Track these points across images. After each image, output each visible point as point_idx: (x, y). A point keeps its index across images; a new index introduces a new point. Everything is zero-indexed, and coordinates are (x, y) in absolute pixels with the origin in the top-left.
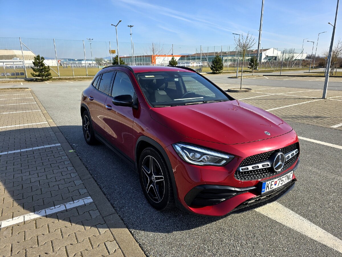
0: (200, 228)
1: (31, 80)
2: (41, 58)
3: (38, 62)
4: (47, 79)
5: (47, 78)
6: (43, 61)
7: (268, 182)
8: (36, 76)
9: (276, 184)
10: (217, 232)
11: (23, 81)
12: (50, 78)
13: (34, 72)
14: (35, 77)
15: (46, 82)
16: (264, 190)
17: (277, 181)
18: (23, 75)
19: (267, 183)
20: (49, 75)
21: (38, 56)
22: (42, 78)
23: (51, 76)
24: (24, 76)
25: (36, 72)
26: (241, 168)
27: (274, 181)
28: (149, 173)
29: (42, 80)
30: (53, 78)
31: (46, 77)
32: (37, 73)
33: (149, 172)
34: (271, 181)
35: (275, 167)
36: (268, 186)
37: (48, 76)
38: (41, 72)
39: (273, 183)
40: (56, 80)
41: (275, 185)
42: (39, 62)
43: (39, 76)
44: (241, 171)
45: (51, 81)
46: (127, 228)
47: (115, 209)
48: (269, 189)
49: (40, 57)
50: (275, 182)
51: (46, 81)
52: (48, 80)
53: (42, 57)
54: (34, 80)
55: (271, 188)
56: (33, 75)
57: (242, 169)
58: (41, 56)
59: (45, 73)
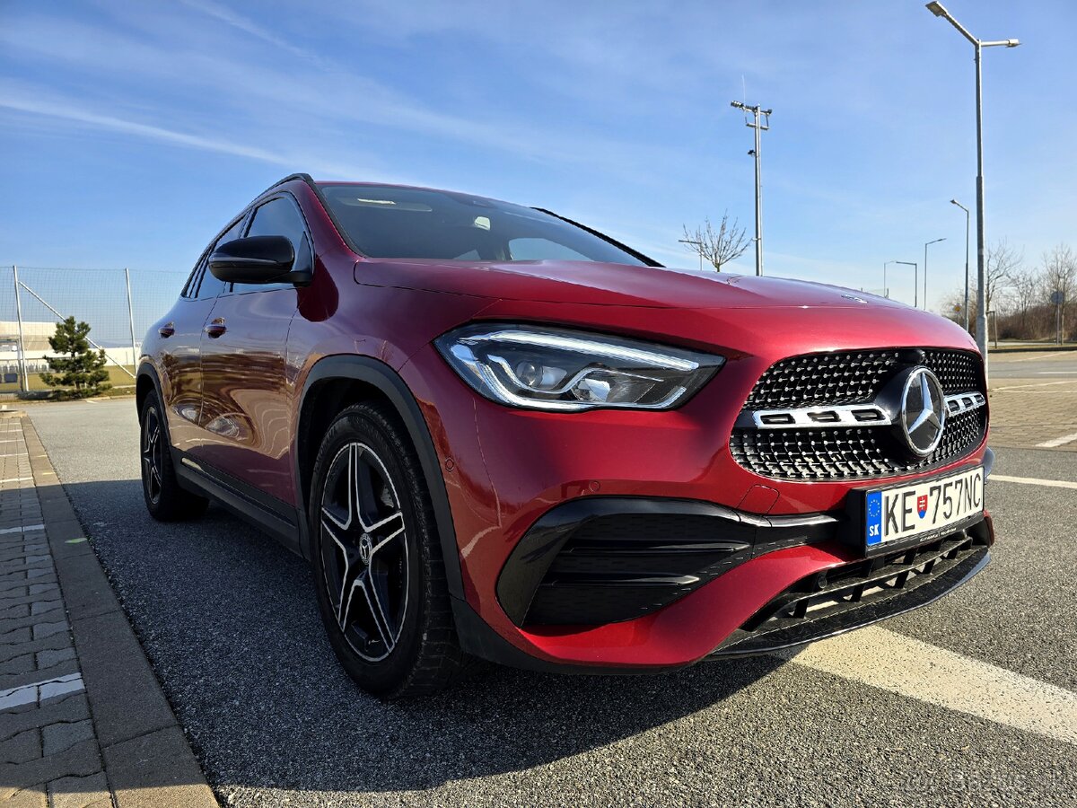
0: (583, 757)
1: (41, 397)
2: (79, 327)
3: (70, 337)
4: (92, 390)
5: (94, 388)
6: (84, 334)
7: (891, 494)
8: (58, 381)
9: (925, 508)
10: (673, 770)
11: (11, 401)
12: (104, 389)
13: (53, 373)
14: (53, 384)
15: (89, 400)
16: (877, 533)
17: (925, 497)
18: (15, 381)
19: (884, 494)
20: (102, 379)
21: (71, 321)
22: (78, 387)
23: (107, 383)
24: (16, 386)
25: (58, 372)
26: (758, 415)
27: (914, 493)
28: (345, 527)
29: (76, 396)
30: (116, 387)
31: (91, 384)
32: (62, 375)
33: (344, 523)
34: (901, 491)
35: (911, 430)
36: (890, 515)
37: (97, 381)
38: (74, 370)
39: (912, 502)
40: (125, 393)
41: (922, 513)
42: (70, 339)
43: (66, 382)
44: (761, 425)
45: (108, 398)
46: (209, 784)
47: (175, 713)
48: (897, 531)
49: (76, 325)
50: (919, 499)
51: (88, 396)
52: (97, 394)
53: (83, 324)
54: (51, 395)
55: (905, 529)
56: (47, 380)
57: (766, 419)
58: (78, 321)
59: (89, 372)
